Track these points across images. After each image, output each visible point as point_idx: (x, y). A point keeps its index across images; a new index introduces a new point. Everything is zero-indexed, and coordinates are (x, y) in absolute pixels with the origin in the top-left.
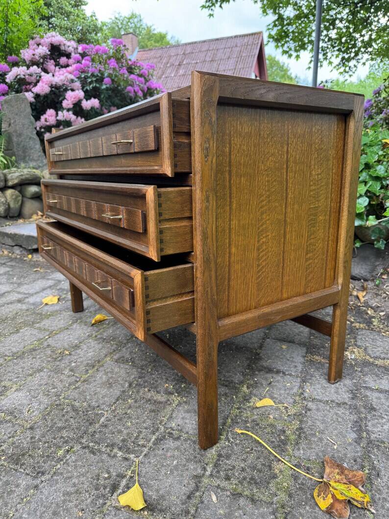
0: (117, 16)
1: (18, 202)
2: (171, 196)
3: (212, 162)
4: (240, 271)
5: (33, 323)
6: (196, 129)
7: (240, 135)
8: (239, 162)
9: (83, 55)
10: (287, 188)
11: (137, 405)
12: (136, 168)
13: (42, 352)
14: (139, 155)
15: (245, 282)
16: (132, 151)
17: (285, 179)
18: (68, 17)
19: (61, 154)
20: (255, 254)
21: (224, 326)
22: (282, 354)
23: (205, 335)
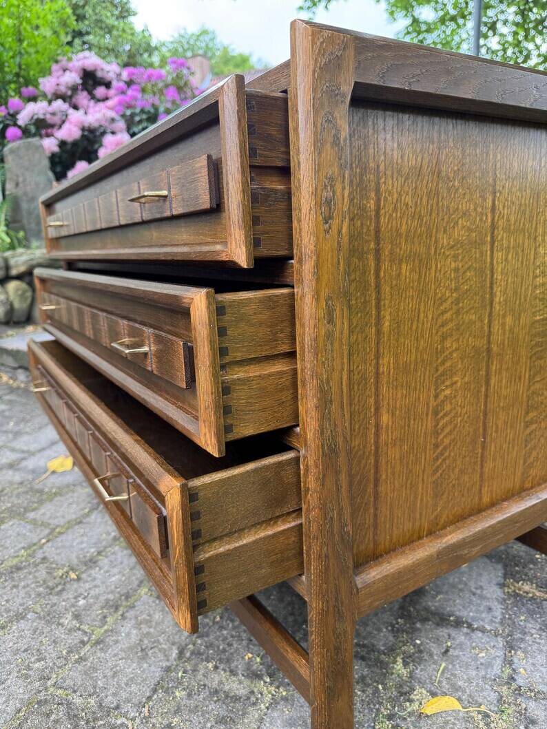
0: (182, 32)
1: (26, 299)
2: (248, 310)
3: (340, 232)
4: (398, 462)
5: (26, 510)
6: (302, 158)
7: (399, 172)
8: (397, 230)
9: (129, 83)
10: (492, 283)
11: (192, 703)
12: (175, 250)
13: (30, 573)
14: (182, 222)
15: (409, 482)
16: (168, 214)
17: (488, 265)
18: (110, 32)
19: (61, 226)
20: (429, 424)
21: (368, 586)
22: (461, 582)
23: (327, 611)
